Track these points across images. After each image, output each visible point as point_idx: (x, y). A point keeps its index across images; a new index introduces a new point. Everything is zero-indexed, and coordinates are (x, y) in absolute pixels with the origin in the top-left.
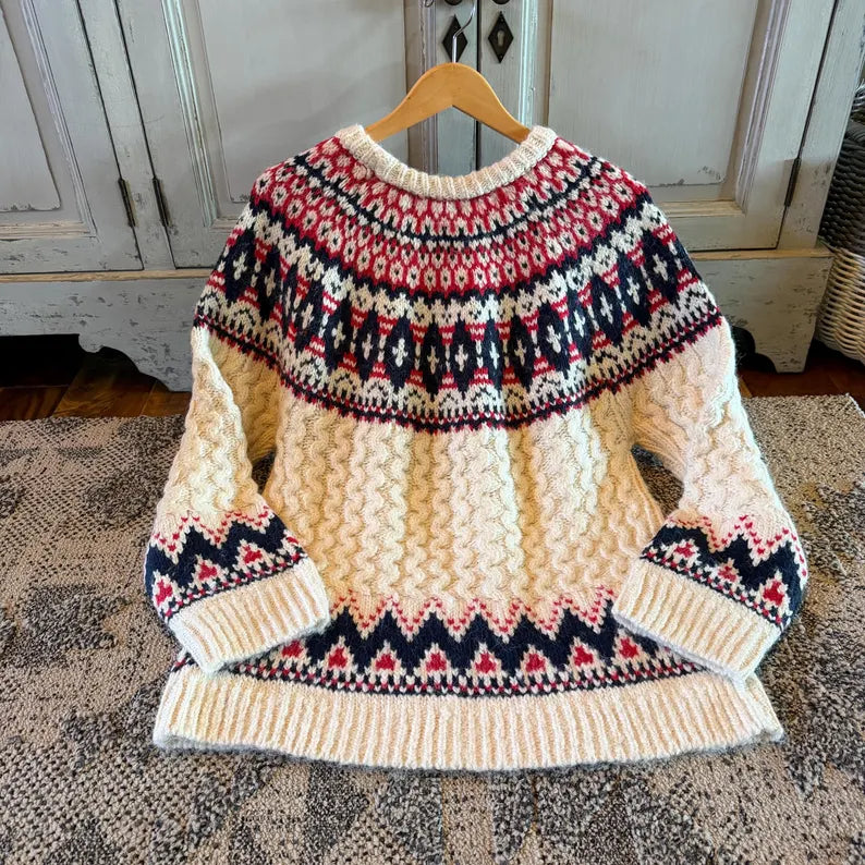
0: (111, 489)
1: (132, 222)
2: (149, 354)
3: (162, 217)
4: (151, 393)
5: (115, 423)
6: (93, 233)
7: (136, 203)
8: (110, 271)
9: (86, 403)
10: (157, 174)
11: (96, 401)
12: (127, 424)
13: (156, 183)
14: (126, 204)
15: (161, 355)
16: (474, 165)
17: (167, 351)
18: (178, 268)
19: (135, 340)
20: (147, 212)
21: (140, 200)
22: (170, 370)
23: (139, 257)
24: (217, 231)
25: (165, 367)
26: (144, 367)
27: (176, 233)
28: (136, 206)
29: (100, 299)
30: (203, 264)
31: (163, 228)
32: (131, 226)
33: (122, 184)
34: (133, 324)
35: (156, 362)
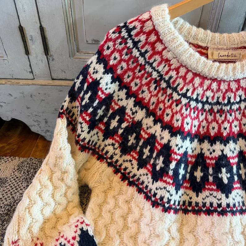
0: (7, 214)
1: (27, 52)
2: (36, 123)
3: (45, 51)
4: (38, 141)
5: (17, 161)
6: (5, 58)
7: (30, 41)
8: (15, 79)
9: (4, 145)
10: (42, 23)
11: (9, 144)
12: (22, 163)
13: (42, 29)
14: (23, 42)
15: (43, 124)
16: (241, 27)
17: (46, 122)
18: (53, 79)
19: (29, 116)
20: (36, 47)
21: (32, 40)
22: (48, 131)
23: (32, 72)
24: (77, 60)
25: (45, 129)
26: (34, 129)
27: (53, 60)
28: (29, 43)
29: (10, 94)
30: (68, 78)
31: (45, 57)
32: (27, 55)
33: (21, 29)
34: (28, 108)
35: (40, 127)
